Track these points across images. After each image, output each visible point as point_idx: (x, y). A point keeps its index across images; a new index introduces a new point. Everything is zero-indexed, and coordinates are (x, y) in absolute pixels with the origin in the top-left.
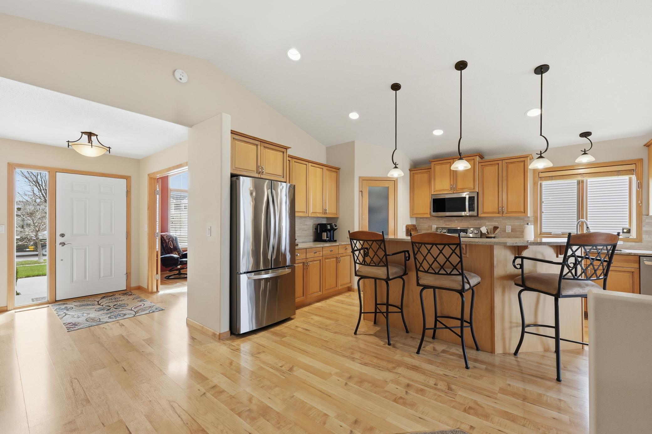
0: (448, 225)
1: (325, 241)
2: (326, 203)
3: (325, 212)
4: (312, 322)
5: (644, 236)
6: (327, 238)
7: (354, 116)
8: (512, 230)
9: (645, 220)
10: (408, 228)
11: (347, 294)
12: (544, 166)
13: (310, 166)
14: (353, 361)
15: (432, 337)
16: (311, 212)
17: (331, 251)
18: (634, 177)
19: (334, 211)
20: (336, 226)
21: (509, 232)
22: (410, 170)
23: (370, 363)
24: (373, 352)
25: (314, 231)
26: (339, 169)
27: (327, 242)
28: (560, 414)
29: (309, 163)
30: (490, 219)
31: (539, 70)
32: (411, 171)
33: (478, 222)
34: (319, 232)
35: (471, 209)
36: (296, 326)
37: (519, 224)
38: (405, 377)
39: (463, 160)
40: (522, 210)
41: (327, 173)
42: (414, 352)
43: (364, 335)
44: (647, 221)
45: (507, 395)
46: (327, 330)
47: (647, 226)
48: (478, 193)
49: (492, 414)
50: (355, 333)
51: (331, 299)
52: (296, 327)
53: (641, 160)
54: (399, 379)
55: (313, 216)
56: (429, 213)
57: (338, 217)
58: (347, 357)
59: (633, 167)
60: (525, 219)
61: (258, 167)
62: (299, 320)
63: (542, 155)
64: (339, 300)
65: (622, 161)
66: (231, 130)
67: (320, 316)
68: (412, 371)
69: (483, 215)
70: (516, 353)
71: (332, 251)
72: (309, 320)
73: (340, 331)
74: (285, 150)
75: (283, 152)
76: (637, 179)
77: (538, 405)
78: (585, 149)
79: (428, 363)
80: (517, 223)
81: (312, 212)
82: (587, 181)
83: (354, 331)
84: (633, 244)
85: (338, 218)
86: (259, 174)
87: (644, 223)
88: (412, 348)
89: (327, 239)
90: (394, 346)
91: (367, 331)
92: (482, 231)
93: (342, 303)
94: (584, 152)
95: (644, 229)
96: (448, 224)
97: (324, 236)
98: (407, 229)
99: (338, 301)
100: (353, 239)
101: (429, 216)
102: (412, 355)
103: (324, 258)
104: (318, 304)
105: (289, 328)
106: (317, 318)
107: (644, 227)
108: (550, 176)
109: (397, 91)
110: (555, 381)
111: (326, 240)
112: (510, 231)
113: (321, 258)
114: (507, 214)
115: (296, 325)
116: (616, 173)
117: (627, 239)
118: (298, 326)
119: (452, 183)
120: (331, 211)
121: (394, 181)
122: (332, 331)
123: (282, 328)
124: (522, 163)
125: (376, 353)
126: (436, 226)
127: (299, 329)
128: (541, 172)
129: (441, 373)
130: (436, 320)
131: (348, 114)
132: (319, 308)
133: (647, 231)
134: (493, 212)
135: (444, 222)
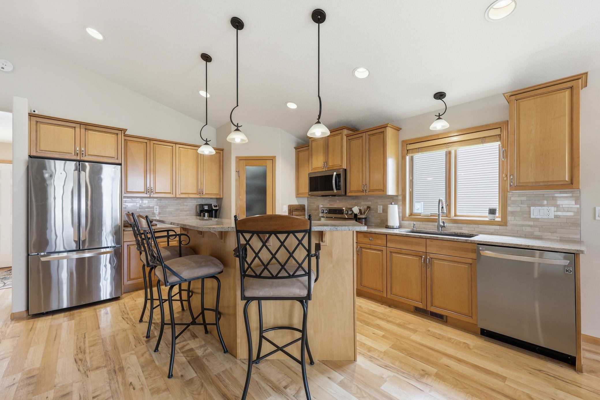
2: (202, 184)
3: (200, 193)
5: (509, 218)
8: (383, 210)
9: (511, 197)
19: (218, 192)
21: (380, 212)
22: (296, 148)
26: (222, 150)
29: (176, 145)
33: (348, 201)
35: (338, 187)
40: (382, 188)
44: (513, 199)
47: (513, 205)
48: (345, 170)
55: (182, 196)
56: (307, 193)
57: (221, 197)
59: (497, 132)
61: (76, 150)
65: (486, 125)
66: (29, 113)
69: (350, 194)
75: (118, 133)
76: (501, 147)
78: (439, 114)
80: (388, 202)
81: (181, 193)
82: (456, 151)
84: (497, 227)
86: (77, 156)
87: (509, 202)
94: (438, 117)
95: (510, 209)
96: (331, 204)
98: (289, 209)
101: (308, 196)
107: (509, 206)
108: (417, 148)
112: (382, 212)
114: (369, 193)
116: (480, 140)
117: (492, 221)
119: (324, 161)
121: (272, 159)
124: (382, 134)
126: (322, 206)
128: (409, 144)
133: (512, 213)
134: (358, 190)
135: (328, 202)
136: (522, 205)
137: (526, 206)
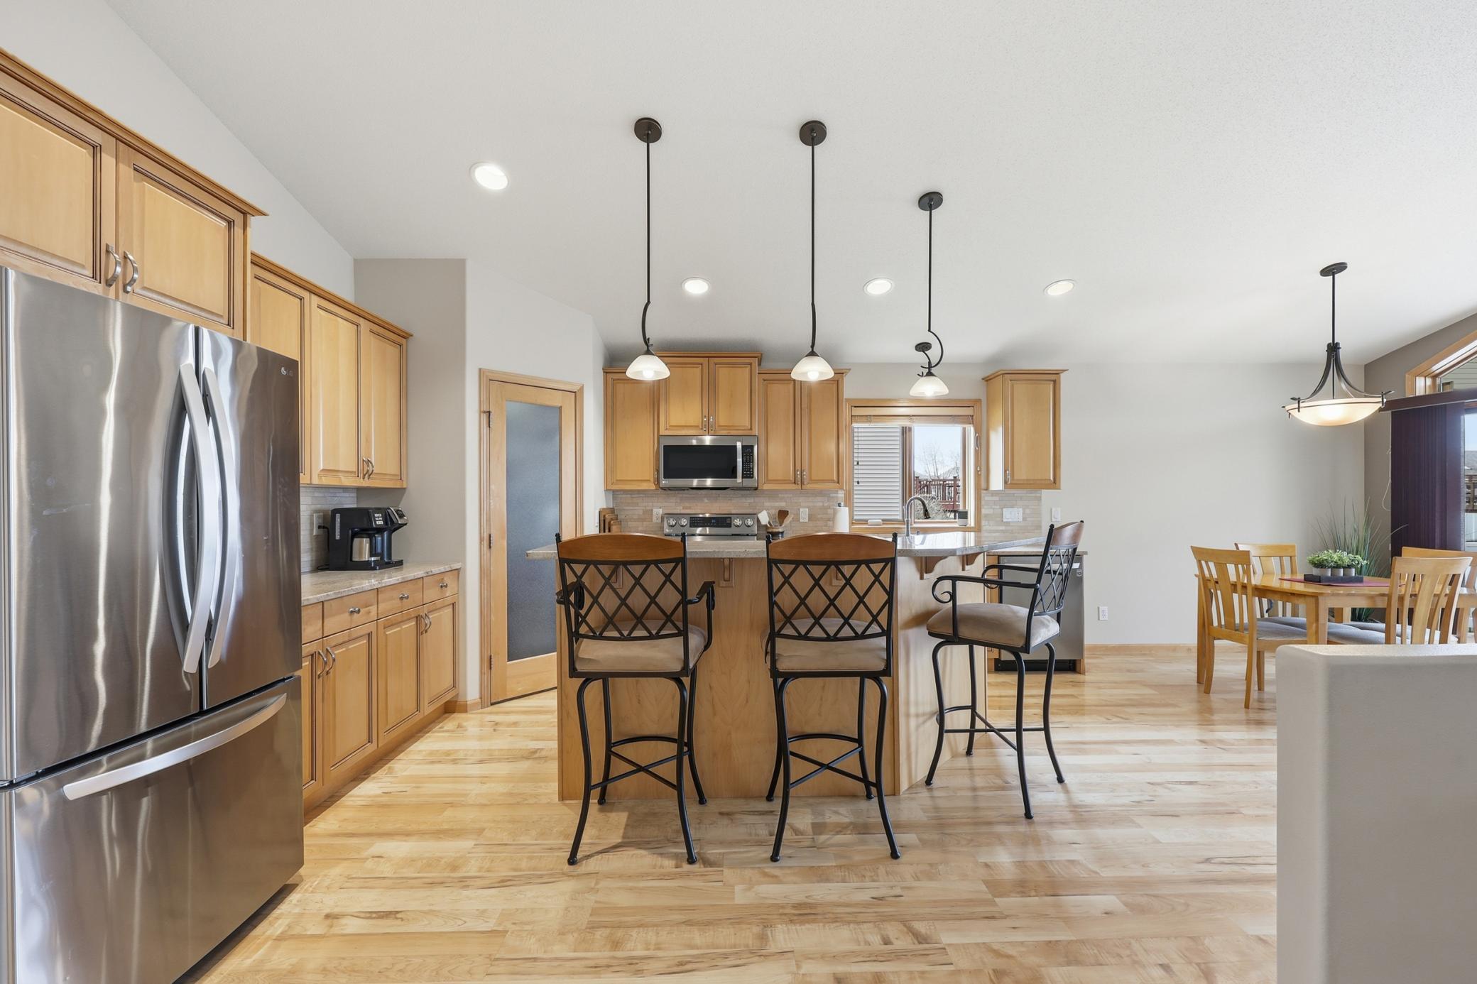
0: (690, 508)
1: (365, 566)
2: (368, 441)
3: (364, 467)
4: (386, 869)
5: (983, 523)
6: (371, 555)
7: (491, 177)
8: (811, 517)
9: (984, 496)
10: (604, 516)
11: (450, 724)
12: (935, 393)
13: (314, 306)
14: (639, 972)
15: (766, 795)
16: (322, 468)
17: (402, 598)
18: (971, 430)
19: (392, 468)
20: (401, 516)
21: (805, 521)
22: (606, 371)
23: (693, 956)
24: (670, 909)
25: (317, 536)
26: (406, 336)
27: (374, 569)
28: (1107, 896)
29: (313, 296)
30: (773, 495)
31: (926, 199)
32: (607, 373)
33: (750, 500)
34: (338, 537)
35: (747, 472)
36: (328, 916)
37: (821, 504)
38: (810, 958)
39: (816, 357)
40: (835, 478)
41: (371, 343)
42: (764, 861)
43: (600, 856)
44: (986, 498)
45: (1009, 896)
46: (464, 883)
47: (987, 507)
48: (759, 438)
49: (1041, 966)
50: (572, 860)
51: (401, 756)
52: (328, 922)
53: (979, 401)
54: (802, 971)
55: (326, 481)
56: (652, 480)
57: (405, 487)
58: (609, 966)
59: (969, 411)
60: (831, 495)
61: (99, 253)
62: (326, 884)
63: (933, 370)
64: (432, 753)
67: (407, 834)
68: (808, 926)
69: (766, 487)
70: (929, 781)
71: (407, 598)
72: (369, 864)
73: (515, 870)
74: (238, 218)
75: (230, 223)
76: (976, 432)
77: (1064, 893)
79: (818, 882)
80: (819, 502)
81: (323, 470)
83: (568, 855)
85: (403, 490)
86: (109, 284)
87: (983, 503)
88: (753, 848)
89: (373, 559)
90: (707, 863)
91: (598, 838)
92: (761, 520)
93: (455, 761)
95: (984, 511)
96: (687, 506)
97: (362, 549)
98: (602, 519)
99: (435, 758)
100: (569, 562)
101: (653, 487)
102: (766, 870)
103: (381, 627)
104: (368, 789)
105: (293, 937)
106: (398, 849)
107: (983, 508)
108: (866, 416)
109: (650, 144)
110: (1024, 820)
111: (368, 563)
112: (807, 521)
113: (371, 627)
114: (807, 485)
115: (327, 911)
118: (336, 910)
119: (705, 413)
120: (385, 469)
121: (575, 392)
122: (486, 882)
123: (262, 951)
125: (682, 909)
126: (661, 510)
127: (352, 926)
128: (855, 407)
129: (865, 896)
130: (783, 753)
131: (475, 164)
132: (381, 805)
133: (986, 516)
134: (785, 480)
135: (679, 501)
136: (996, 507)
137: (998, 507)
